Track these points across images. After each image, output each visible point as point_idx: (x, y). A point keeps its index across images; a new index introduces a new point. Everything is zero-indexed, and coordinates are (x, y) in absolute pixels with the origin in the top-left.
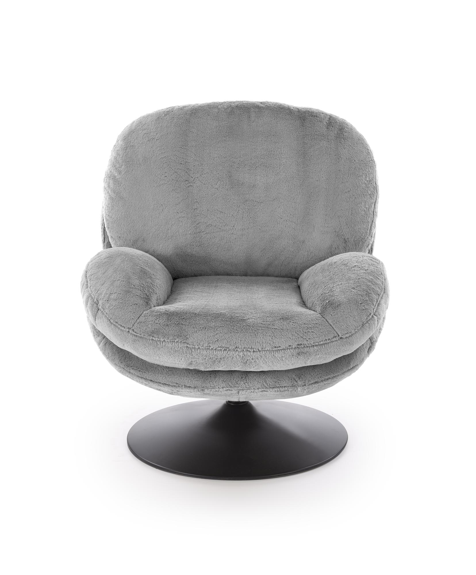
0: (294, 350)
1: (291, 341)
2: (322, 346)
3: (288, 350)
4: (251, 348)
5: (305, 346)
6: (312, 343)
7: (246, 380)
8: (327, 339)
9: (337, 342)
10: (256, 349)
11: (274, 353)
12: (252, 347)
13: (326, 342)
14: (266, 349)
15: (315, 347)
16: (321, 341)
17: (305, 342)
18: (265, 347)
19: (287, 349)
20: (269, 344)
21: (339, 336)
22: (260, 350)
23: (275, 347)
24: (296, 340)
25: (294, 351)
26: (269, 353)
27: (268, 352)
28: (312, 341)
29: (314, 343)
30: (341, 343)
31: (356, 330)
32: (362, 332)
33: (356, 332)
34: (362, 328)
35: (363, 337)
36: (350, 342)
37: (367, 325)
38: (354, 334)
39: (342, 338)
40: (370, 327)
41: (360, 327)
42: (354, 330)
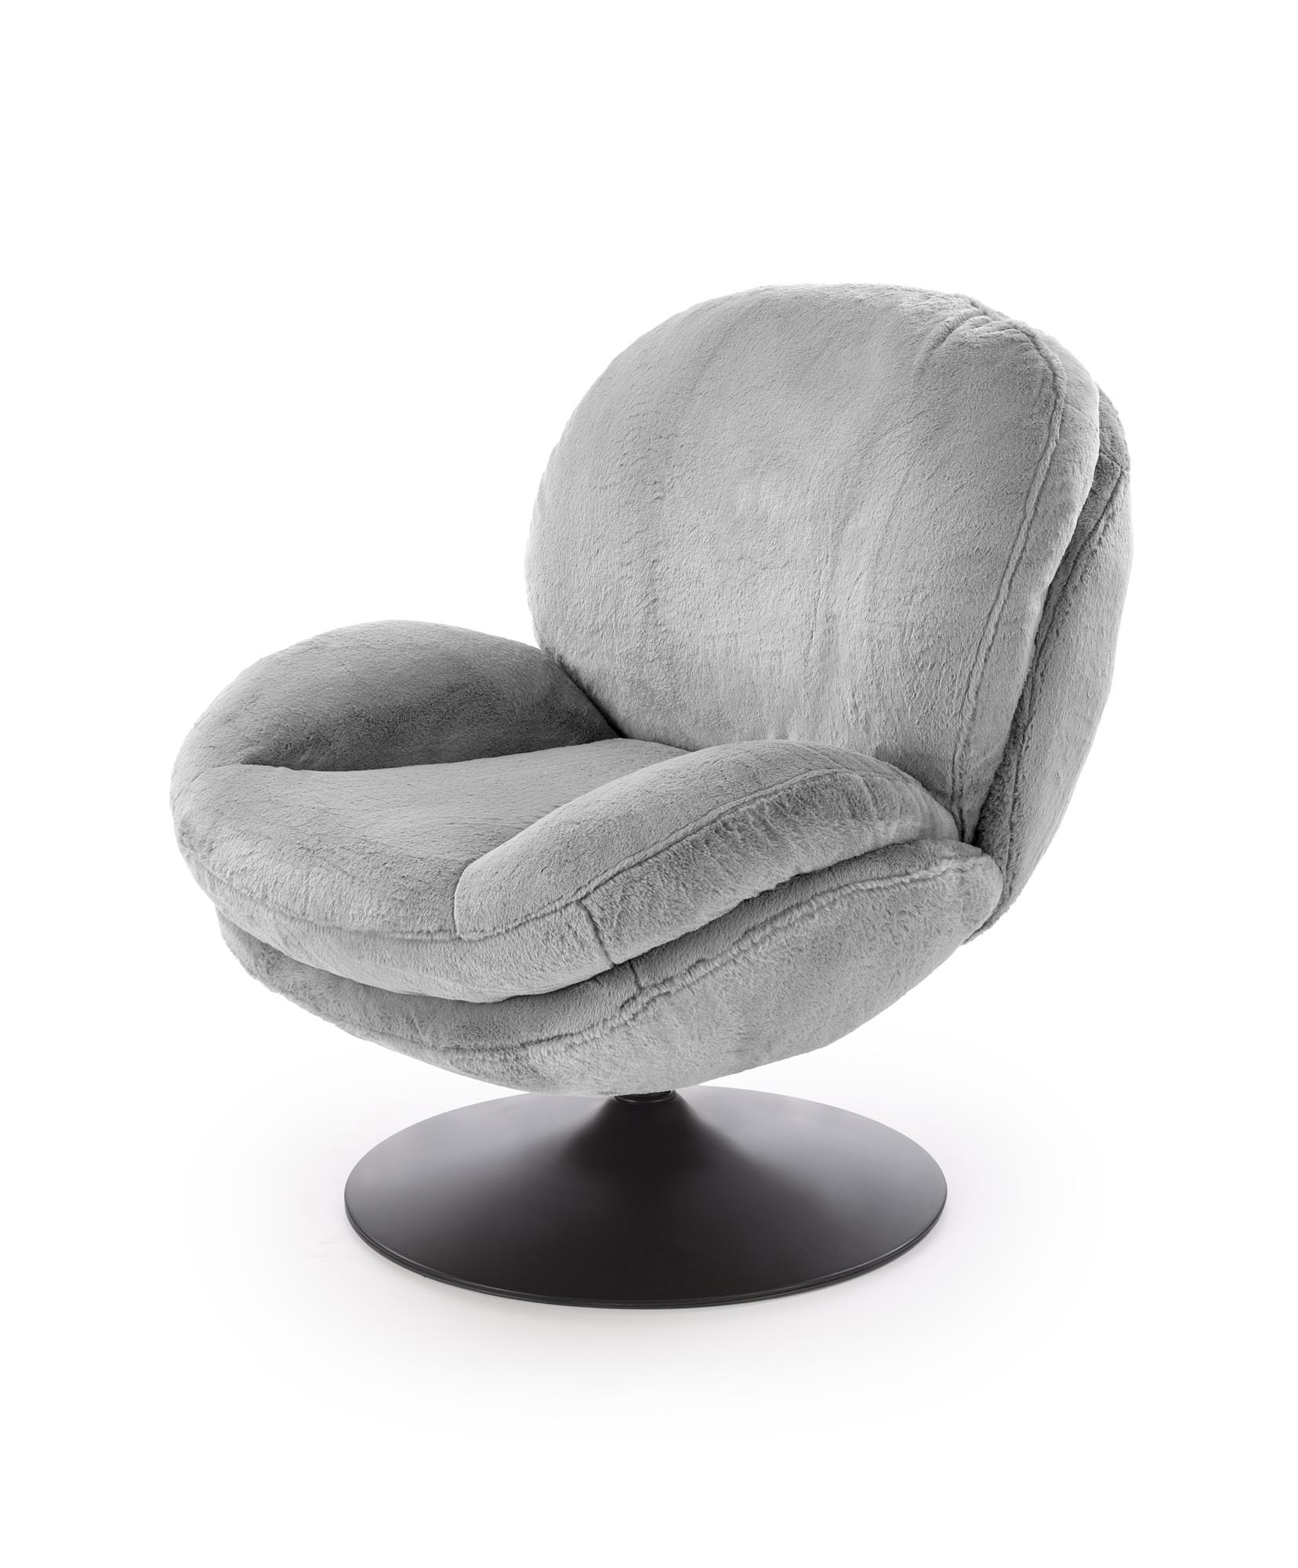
2: (412, 947)
9: (445, 946)
13: (421, 937)
16: (409, 932)
21: (454, 931)
30: (455, 950)
31: (500, 930)
32: (520, 939)
33: (498, 934)
34: (522, 927)
35: (526, 954)
36: (481, 956)
37: (542, 925)
38: (491, 937)
39: (460, 938)
40: (554, 934)
41: (517, 923)
42: (494, 929)
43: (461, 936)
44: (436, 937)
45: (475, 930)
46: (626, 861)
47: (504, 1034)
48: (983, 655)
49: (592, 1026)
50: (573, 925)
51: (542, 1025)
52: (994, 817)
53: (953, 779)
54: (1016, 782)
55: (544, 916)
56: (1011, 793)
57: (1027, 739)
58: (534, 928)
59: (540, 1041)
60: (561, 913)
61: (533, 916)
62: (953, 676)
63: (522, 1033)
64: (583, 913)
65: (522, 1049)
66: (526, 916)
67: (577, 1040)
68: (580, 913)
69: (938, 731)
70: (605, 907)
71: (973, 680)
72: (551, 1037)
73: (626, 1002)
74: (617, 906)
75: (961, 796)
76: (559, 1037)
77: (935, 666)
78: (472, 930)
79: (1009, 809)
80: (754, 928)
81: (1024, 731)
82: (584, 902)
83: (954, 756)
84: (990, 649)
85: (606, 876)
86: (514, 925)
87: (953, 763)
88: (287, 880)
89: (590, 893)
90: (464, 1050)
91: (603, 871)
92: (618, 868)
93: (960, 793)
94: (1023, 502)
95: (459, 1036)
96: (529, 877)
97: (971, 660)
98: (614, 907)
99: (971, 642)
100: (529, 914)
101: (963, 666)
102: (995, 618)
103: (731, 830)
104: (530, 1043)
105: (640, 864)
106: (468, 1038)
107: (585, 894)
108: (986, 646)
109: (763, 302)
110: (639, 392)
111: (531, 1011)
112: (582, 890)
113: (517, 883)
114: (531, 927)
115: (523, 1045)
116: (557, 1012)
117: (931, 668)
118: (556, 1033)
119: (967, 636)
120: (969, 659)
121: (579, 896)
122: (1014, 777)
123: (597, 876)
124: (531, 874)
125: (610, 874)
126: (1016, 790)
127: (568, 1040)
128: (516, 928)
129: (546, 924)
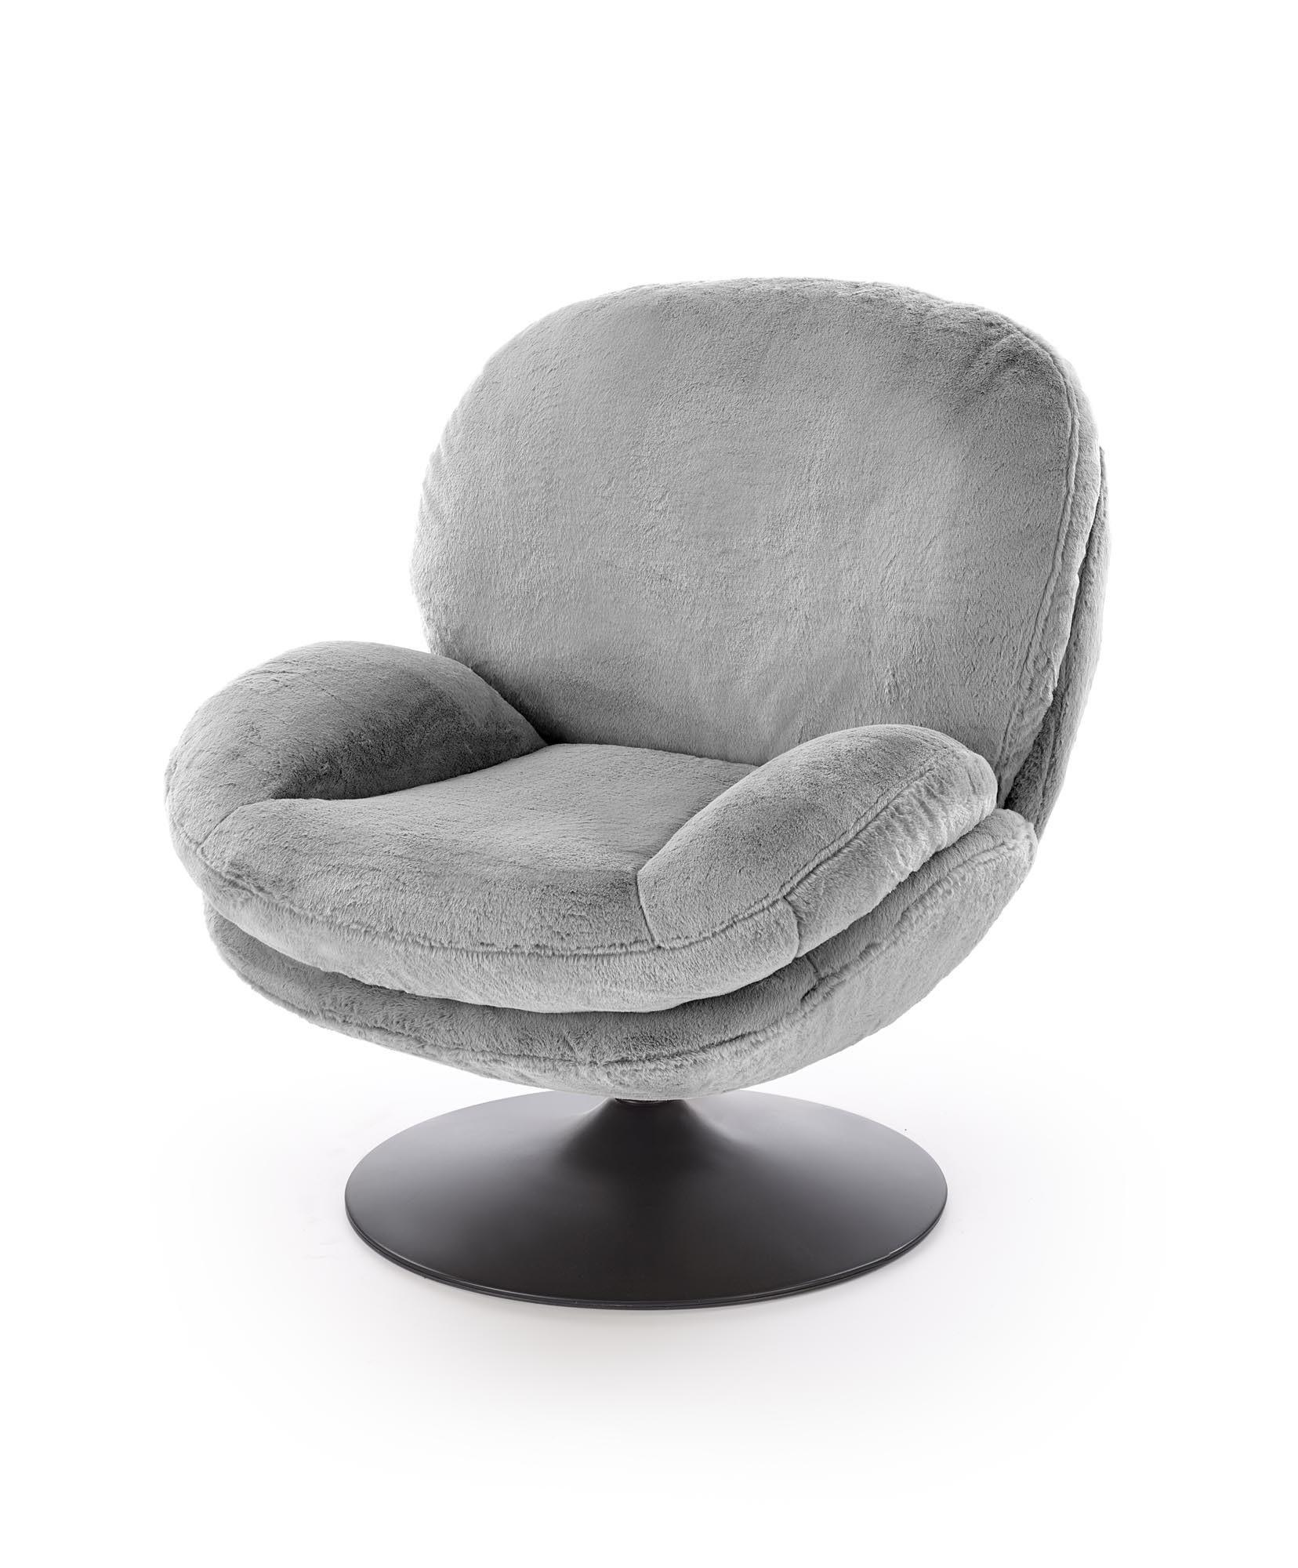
0: (526, 961)
1: (522, 932)
2: (603, 961)
3: (515, 957)
4: (425, 938)
5: (556, 953)
6: (573, 948)
7: (452, 1025)
8: (618, 943)
9: (643, 956)
10: (435, 941)
11: (480, 958)
12: (426, 934)
13: (612, 950)
14: (459, 946)
15: (582, 961)
16: (598, 947)
17: (557, 943)
18: (457, 939)
19: (512, 954)
20: (467, 934)
21: (653, 941)
22: (446, 945)
23: (482, 944)
24: (533, 932)
25: (528, 961)
26: (467, 956)
27: (465, 955)
28: (574, 941)
29: (578, 948)
30: (655, 960)
31: (707, 935)
32: (728, 941)
33: (705, 938)
34: (730, 929)
35: (733, 955)
36: (685, 963)
37: (750, 926)
38: (697, 942)
39: (659, 947)
40: (762, 933)
41: (724, 926)
42: (700, 933)
43: (662, 945)
44: (634, 948)
45: (679, 937)
46: (823, 853)
47: (683, 1039)
48: (1041, 625)
49: (777, 1021)
50: (782, 921)
51: (726, 1026)
52: (1029, 784)
53: (1003, 748)
54: (1054, 749)
55: (751, 916)
56: (1048, 760)
57: (1065, 706)
58: (742, 929)
59: (722, 1043)
60: (769, 911)
61: (741, 917)
62: (1014, 648)
63: (704, 1036)
64: (790, 909)
65: (701, 1052)
66: (733, 918)
67: (761, 1038)
68: (787, 910)
69: (995, 703)
70: (810, 901)
71: (1032, 651)
72: (734, 1037)
73: (806, 995)
74: (821, 899)
75: (1006, 765)
76: (743, 1036)
77: (995, 640)
78: (675, 937)
79: (1045, 775)
80: (908, 909)
81: (1062, 699)
82: (789, 899)
83: (1008, 725)
84: (1046, 620)
85: (806, 870)
86: (721, 928)
87: (1006, 733)
88: (420, 910)
89: (794, 889)
90: (630, 1062)
91: (802, 865)
92: (817, 861)
93: (1006, 762)
94: (1064, 478)
95: (628, 1049)
96: (727, 879)
97: (1031, 630)
98: (818, 899)
99: (1030, 614)
100: (737, 916)
101: (1023, 638)
102: (1051, 590)
103: (902, 814)
104: (711, 1045)
105: (835, 855)
106: (638, 1049)
107: (789, 890)
108: (1044, 618)
109: (668, 298)
110: (546, 395)
111: (712, 1013)
112: (786, 886)
113: (716, 886)
114: (739, 928)
115: (703, 1049)
116: (740, 1012)
117: (991, 642)
118: (740, 1034)
119: (1026, 609)
120: (1028, 630)
121: (784, 892)
122: (1051, 744)
123: (798, 871)
124: (729, 875)
125: (811, 867)
126: (1053, 756)
127: (752, 1038)
128: (723, 931)
129: (754, 923)
